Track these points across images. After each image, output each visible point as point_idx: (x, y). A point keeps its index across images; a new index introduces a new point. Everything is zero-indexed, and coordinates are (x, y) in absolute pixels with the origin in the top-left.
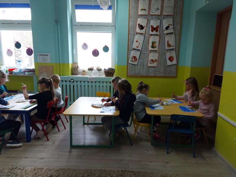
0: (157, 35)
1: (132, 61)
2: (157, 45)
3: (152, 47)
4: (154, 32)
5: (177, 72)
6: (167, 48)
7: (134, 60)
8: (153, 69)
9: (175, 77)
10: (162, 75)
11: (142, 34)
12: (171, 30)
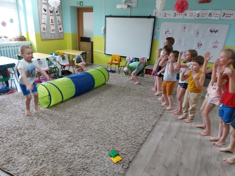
0: (53, 15)
1: (43, 30)
2: (53, 21)
4: (51, 14)
5: (63, 36)
6: (58, 23)
8: (53, 35)
9: (63, 39)
10: (58, 38)
11: (46, 14)
12: (58, 14)
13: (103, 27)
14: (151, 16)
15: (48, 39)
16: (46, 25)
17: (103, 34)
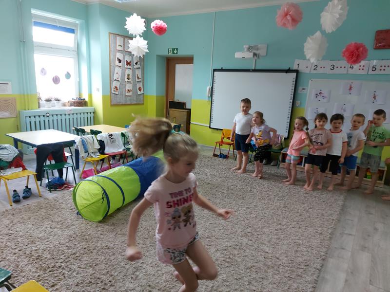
0: (130, 69)
1: (114, 91)
2: (130, 77)
3: (128, 79)
4: (128, 66)
5: (143, 100)
6: (137, 80)
7: (115, 90)
8: (129, 97)
9: (143, 104)
10: (135, 103)
11: (120, 67)
12: (138, 66)
13: (209, 87)
14: (291, 69)
15: (121, 103)
16: (119, 83)
17: (207, 97)
